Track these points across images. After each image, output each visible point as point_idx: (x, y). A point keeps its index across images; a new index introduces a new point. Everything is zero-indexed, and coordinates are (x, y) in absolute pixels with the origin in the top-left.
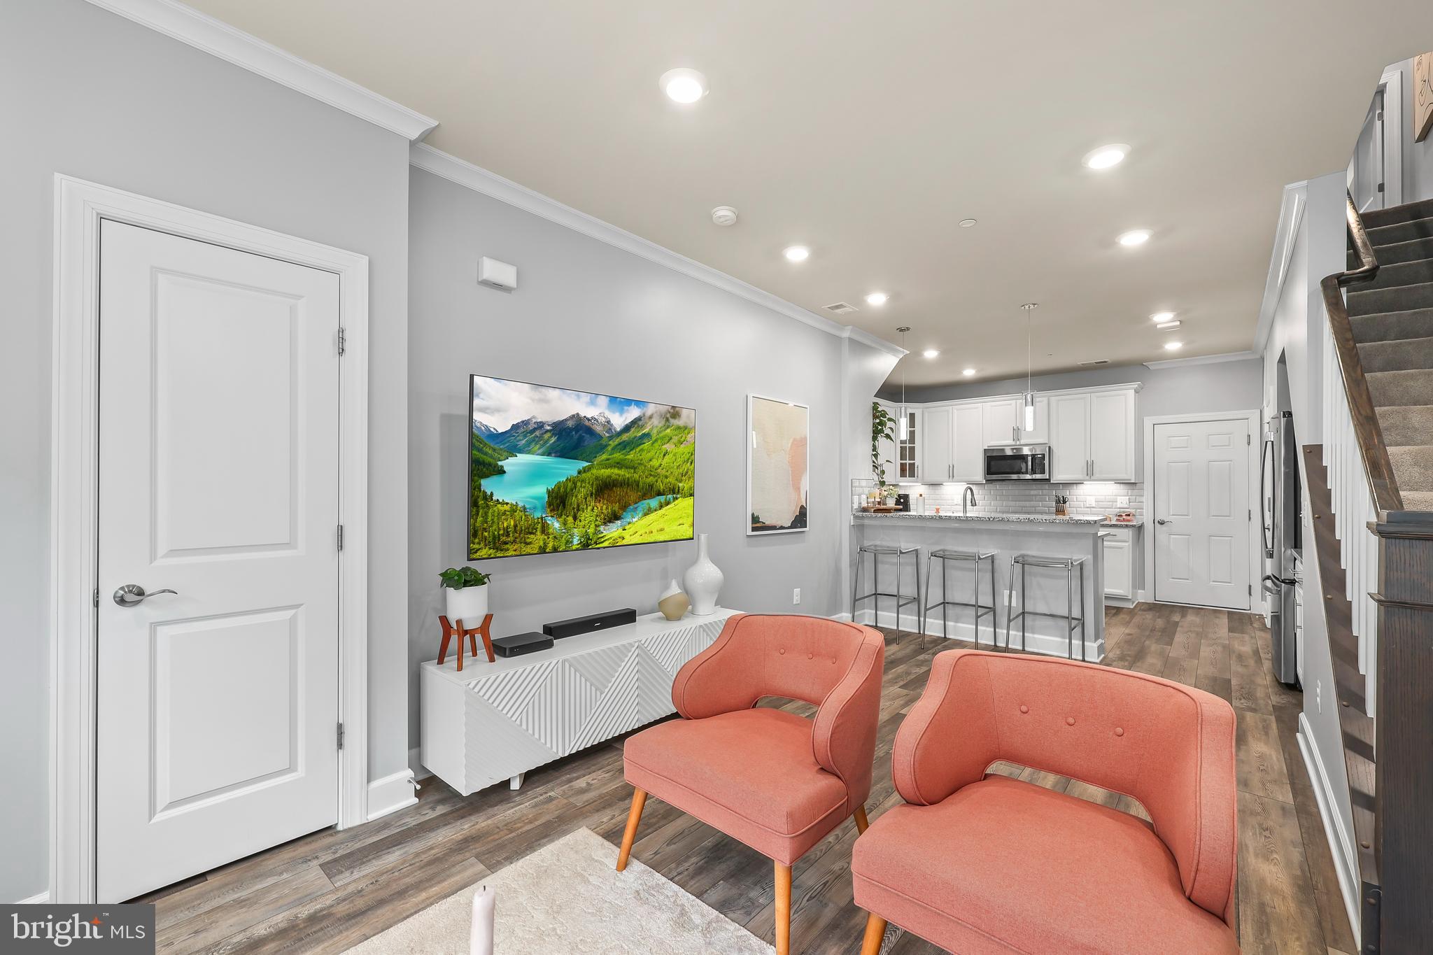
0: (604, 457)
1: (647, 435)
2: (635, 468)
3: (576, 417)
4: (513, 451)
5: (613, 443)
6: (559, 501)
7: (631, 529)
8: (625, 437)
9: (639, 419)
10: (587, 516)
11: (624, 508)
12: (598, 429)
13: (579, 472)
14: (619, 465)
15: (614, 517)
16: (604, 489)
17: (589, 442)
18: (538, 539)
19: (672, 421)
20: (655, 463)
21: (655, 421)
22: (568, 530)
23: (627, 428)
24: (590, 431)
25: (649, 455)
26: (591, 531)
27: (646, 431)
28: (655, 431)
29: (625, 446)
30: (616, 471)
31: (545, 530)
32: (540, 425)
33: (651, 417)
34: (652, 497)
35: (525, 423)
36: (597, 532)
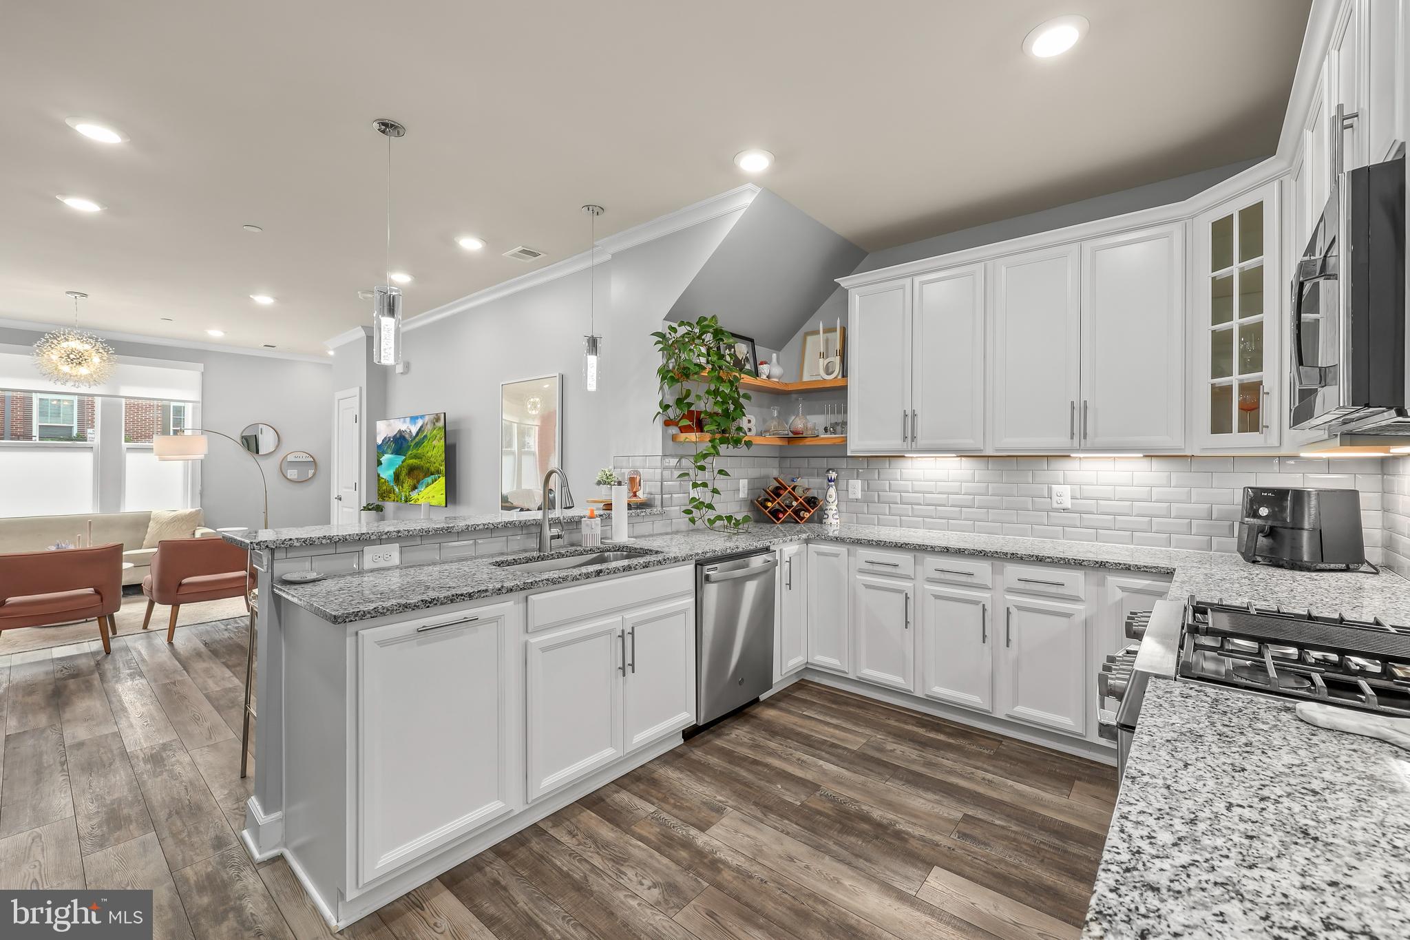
0: (410, 452)
1: (426, 436)
2: (421, 458)
3: (400, 431)
4: (384, 453)
5: (413, 444)
6: (397, 477)
7: (422, 494)
8: (417, 440)
9: (422, 427)
10: (406, 486)
11: (418, 482)
12: (407, 436)
13: (402, 462)
14: (416, 457)
15: (414, 488)
16: (412, 470)
17: (405, 445)
18: (392, 495)
19: (436, 424)
20: (429, 454)
21: (429, 426)
22: (400, 493)
23: (417, 434)
24: (404, 438)
25: (427, 449)
26: (407, 494)
27: (425, 433)
28: (429, 434)
29: (418, 445)
30: (414, 461)
31: (394, 490)
32: (390, 438)
33: (427, 424)
34: (429, 476)
35: (385, 438)
36: (410, 495)
